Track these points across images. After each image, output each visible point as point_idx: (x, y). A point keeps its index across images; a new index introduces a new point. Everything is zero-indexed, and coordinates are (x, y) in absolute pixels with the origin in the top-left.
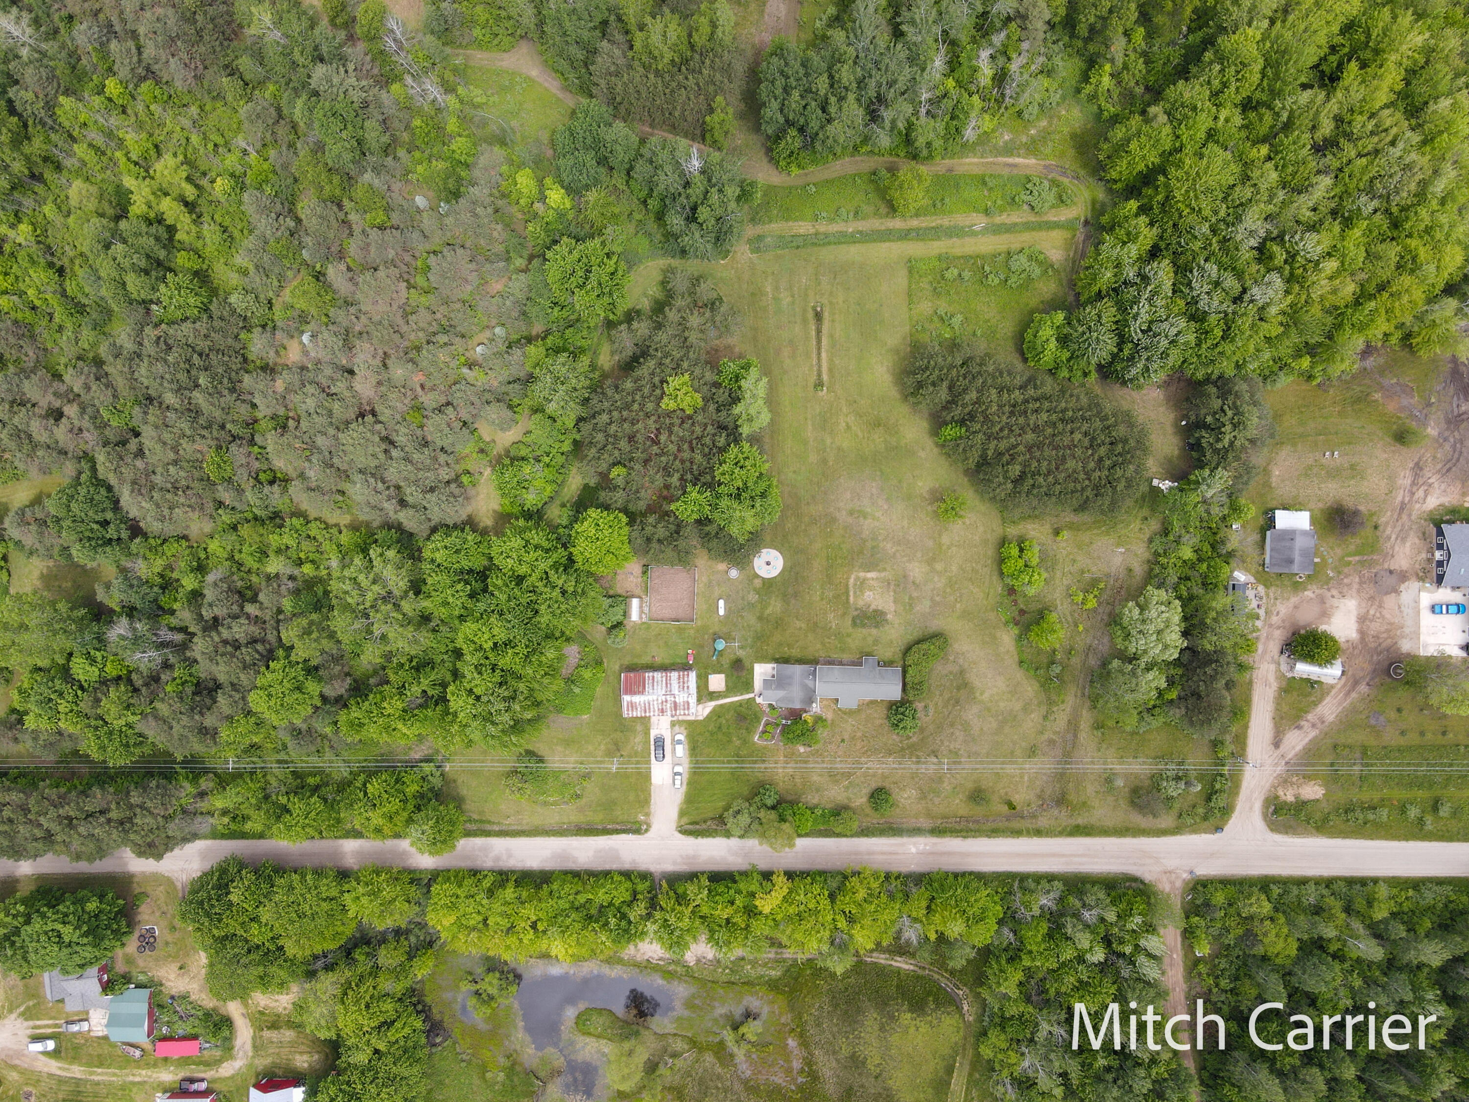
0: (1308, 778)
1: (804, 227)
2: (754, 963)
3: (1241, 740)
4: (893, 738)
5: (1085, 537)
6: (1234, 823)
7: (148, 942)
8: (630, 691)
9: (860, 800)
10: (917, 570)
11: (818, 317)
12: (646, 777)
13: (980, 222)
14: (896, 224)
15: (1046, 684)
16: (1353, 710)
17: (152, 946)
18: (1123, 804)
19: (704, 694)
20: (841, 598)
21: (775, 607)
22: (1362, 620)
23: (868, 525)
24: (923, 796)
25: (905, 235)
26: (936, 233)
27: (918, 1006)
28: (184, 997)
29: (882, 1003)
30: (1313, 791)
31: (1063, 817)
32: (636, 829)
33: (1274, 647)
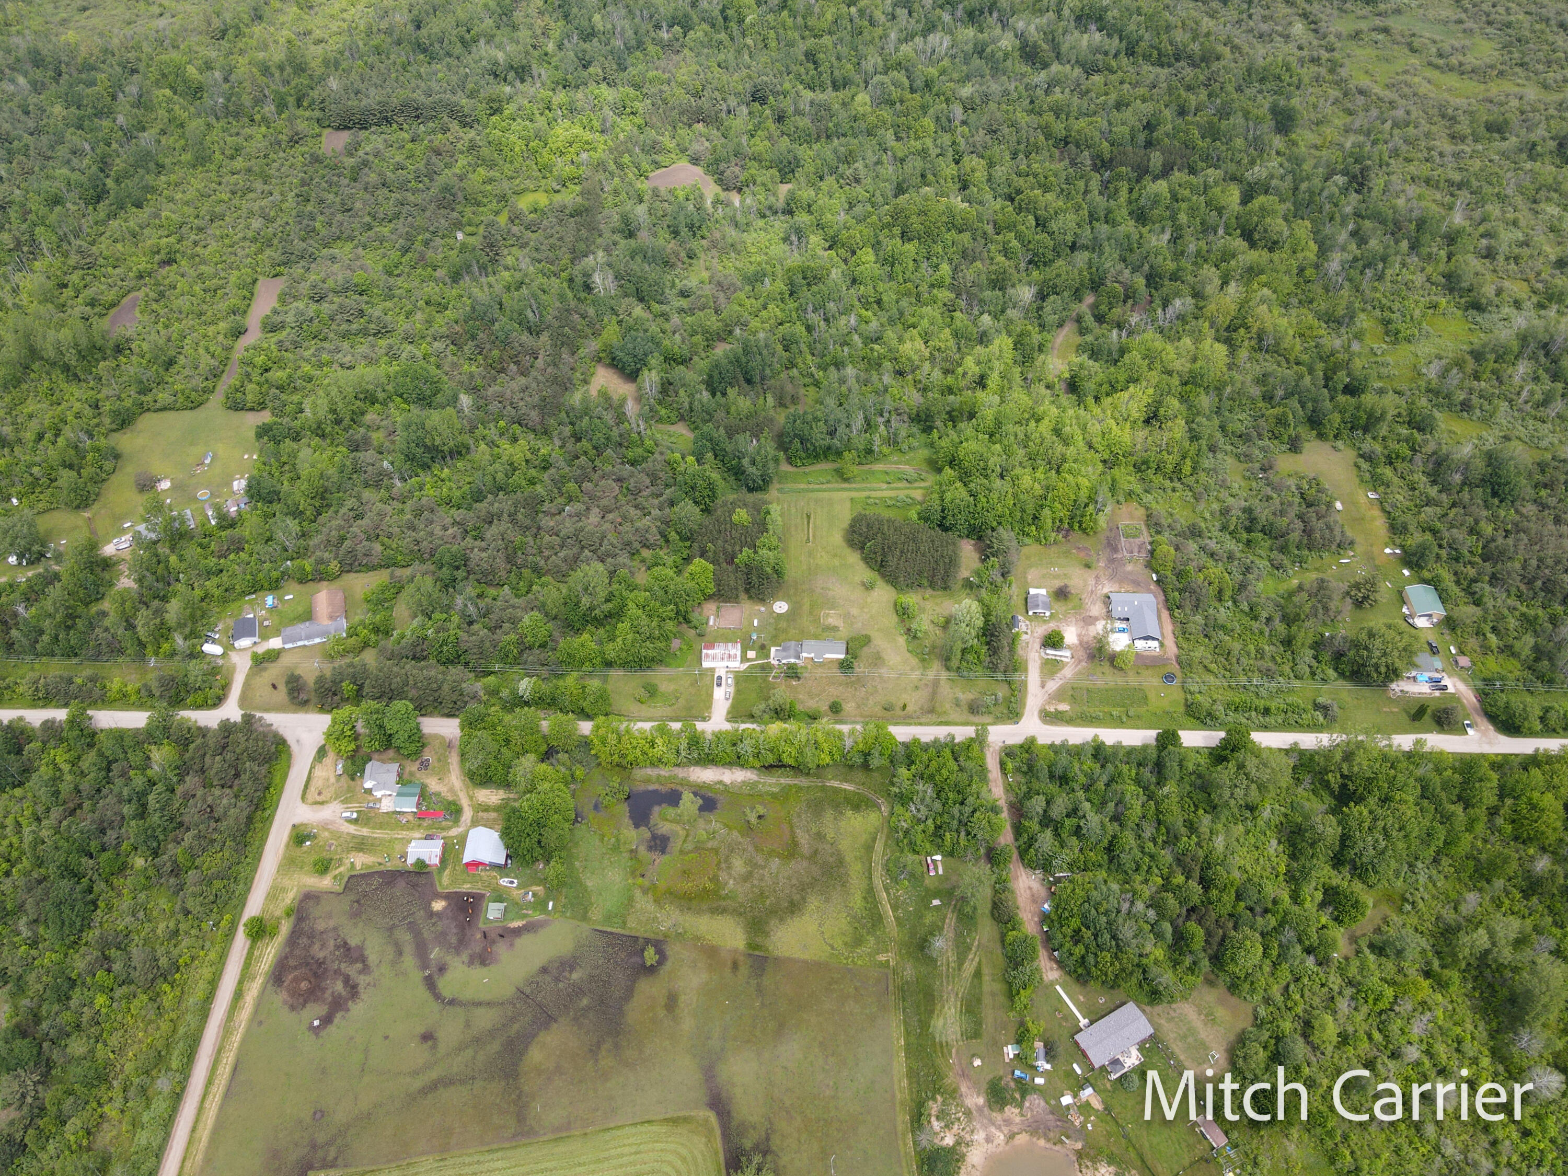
0: (1060, 701)
1: (802, 486)
2: (764, 784)
3: (1024, 684)
4: (842, 678)
5: (939, 601)
6: (1024, 721)
7: (425, 765)
8: (706, 648)
9: (824, 708)
10: (855, 611)
11: (809, 517)
12: (711, 695)
13: (885, 486)
14: (846, 485)
15: (923, 660)
16: (1080, 673)
17: (426, 768)
18: (966, 712)
19: (744, 659)
20: (816, 620)
21: (783, 624)
22: (1079, 636)
23: (830, 593)
24: (858, 707)
25: (850, 490)
26: (863, 490)
27: (856, 808)
28: (438, 794)
29: (837, 806)
30: (1064, 707)
31: (934, 718)
32: (704, 719)
33: (1037, 645)
